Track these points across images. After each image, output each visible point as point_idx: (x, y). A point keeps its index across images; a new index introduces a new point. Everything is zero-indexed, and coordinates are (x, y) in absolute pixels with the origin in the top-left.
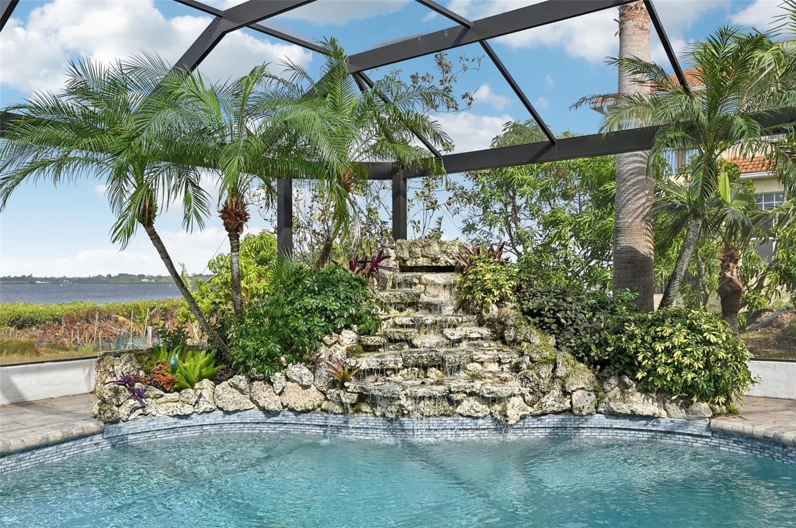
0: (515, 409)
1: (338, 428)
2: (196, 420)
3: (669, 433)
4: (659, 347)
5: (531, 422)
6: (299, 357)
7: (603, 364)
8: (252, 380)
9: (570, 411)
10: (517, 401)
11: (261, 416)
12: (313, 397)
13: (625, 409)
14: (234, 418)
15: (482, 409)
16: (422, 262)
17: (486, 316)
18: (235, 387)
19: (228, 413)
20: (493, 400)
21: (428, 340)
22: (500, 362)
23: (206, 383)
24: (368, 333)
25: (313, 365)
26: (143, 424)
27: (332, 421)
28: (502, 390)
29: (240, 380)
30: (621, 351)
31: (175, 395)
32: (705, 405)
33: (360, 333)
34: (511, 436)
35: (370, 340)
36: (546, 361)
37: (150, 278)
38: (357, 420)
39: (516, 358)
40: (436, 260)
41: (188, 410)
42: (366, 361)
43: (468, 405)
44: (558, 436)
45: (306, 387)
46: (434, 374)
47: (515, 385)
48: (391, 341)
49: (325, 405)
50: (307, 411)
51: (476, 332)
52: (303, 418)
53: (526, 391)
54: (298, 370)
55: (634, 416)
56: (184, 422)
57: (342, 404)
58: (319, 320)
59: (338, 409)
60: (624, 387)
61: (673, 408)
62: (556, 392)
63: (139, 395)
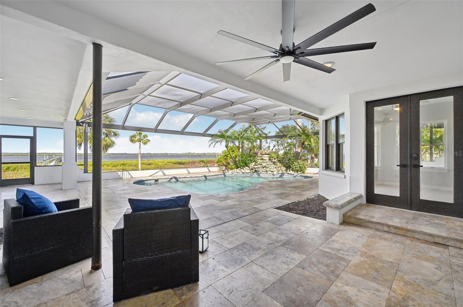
0: (275, 173)
1: (252, 175)
2: (234, 174)
3: (296, 176)
4: (294, 165)
5: (277, 175)
6: (247, 166)
7: (287, 167)
8: (241, 169)
9: (282, 173)
10: (276, 172)
11: (242, 173)
12: (249, 171)
13: (290, 173)
14: (238, 174)
15: (271, 173)
16: (264, 153)
17: (273, 161)
18: (239, 170)
19: (238, 173)
20: (273, 172)
21: (264, 164)
22: (274, 167)
23: (235, 169)
24: (256, 163)
25: (249, 167)
26: (228, 174)
27: (252, 174)
28: (274, 170)
29: (239, 169)
30: (289, 165)
31: (232, 170)
32: (300, 172)
33: (255, 163)
34: (275, 176)
35: (256, 164)
36: (280, 167)
37: (196, 154)
38: (255, 174)
39: (276, 166)
40: (266, 153)
41: (233, 172)
42: (256, 167)
43: (269, 172)
44: (281, 176)
45: (248, 170)
46: (265, 168)
47: (275, 170)
48: (259, 164)
49: (251, 172)
50: (248, 173)
51: (271, 163)
52: (248, 174)
53: (277, 171)
54: (247, 168)
55: (291, 174)
56: (233, 174)
57: (253, 172)
58: (250, 161)
59: (252, 172)
60: (290, 170)
61: (296, 173)
62: (281, 171)
63: (228, 170)
